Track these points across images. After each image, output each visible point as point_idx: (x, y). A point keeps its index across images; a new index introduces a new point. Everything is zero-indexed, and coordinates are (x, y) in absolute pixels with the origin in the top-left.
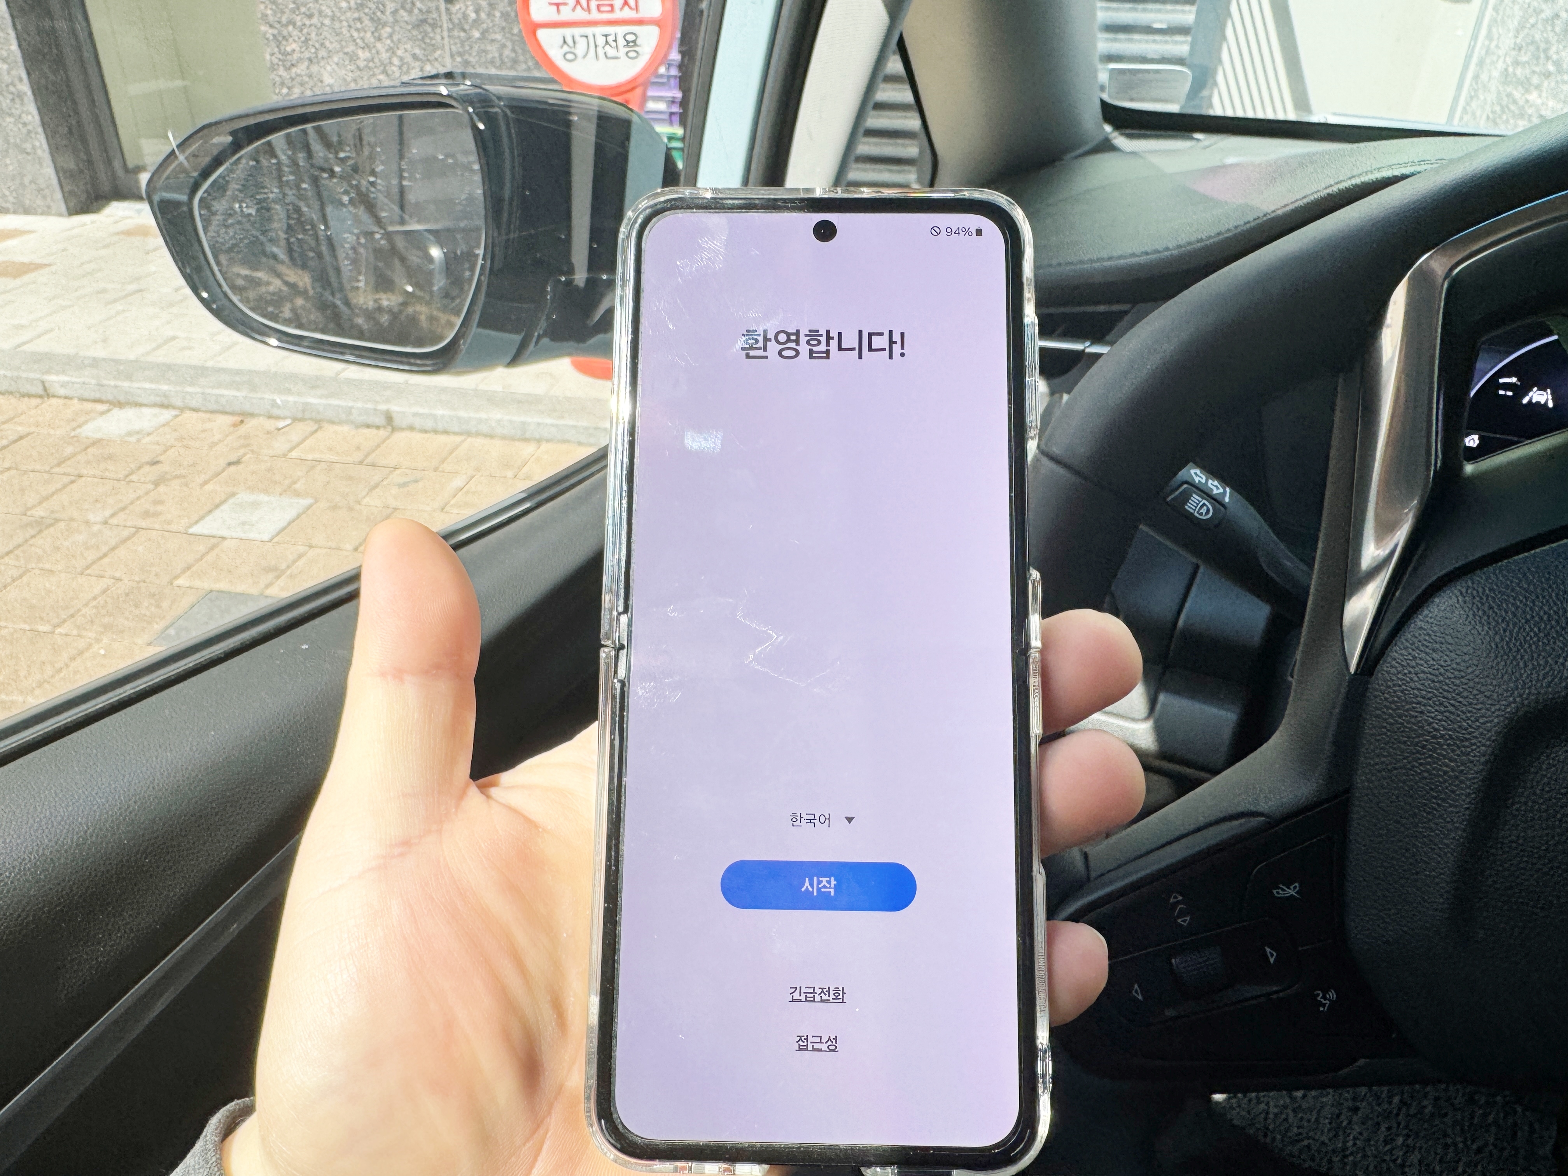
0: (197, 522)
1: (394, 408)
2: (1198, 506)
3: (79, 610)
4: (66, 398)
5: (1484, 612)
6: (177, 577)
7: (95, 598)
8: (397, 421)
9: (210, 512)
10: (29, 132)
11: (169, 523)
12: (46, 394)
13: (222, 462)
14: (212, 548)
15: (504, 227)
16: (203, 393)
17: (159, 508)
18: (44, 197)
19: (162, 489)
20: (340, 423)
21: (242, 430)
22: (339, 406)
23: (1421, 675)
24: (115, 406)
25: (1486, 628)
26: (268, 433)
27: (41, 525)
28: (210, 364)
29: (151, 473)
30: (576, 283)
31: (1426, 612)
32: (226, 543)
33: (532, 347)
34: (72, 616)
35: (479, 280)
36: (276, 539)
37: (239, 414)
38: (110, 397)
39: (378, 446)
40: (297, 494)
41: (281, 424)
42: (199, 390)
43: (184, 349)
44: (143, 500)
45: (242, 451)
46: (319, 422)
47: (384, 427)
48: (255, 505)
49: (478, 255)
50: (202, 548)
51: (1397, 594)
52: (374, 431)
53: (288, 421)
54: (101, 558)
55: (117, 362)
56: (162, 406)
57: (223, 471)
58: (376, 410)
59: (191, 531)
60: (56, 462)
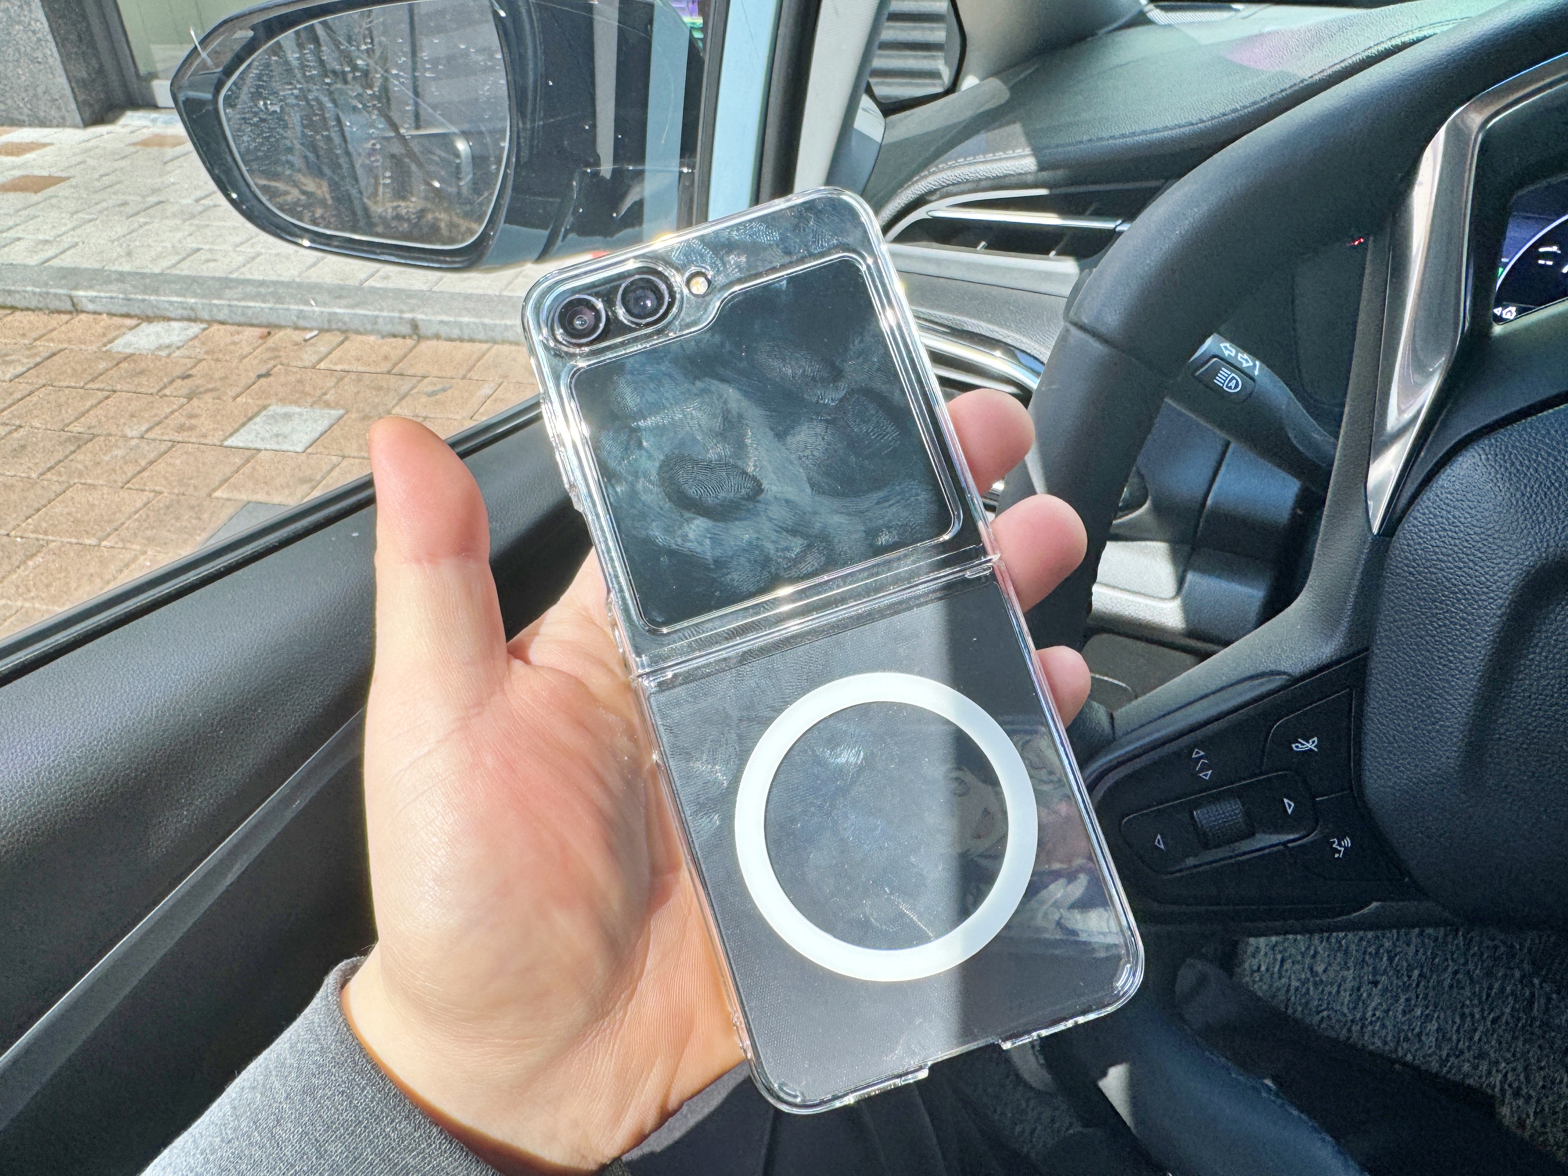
0: (231, 435)
1: (420, 316)
2: (1227, 381)
3: (123, 524)
4: (95, 313)
5: (1507, 469)
6: (215, 490)
7: (136, 512)
8: (423, 330)
9: (243, 425)
10: (39, 40)
11: (205, 436)
12: (76, 309)
13: (253, 375)
14: (248, 461)
15: (529, 116)
16: (229, 305)
17: (193, 421)
18: (59, 108)
19: (195, 402)
20: (366, 333)
21: (270, 342)
22: (365, 316)
23: (1442, 533)
24: (143, 320)
25: (1508, 485)
26: (297, 344)
27: (79, 442)
28: (234, 276)
29: (183, 387)
30: (602, 174)
31: (1449, 471)
32: (261, 454)
33: (559, 242)
34: (116, 530)
35: (505, 172)
36: (309, 450)
37: (266, 327)
38: (138, 312)
39: (405, 356)
40: (328, 405)
41: (309, 335)
42: (226, 302)
43: (208, 261)
44: (176, 414)
45: (272, 363)
46: (345, 332)
47: (411, 337)
48: (288, 417)
49: (503, 148)
50: (238, 461)
51: (1422, 454)
52: (400, 341)
53: (315, 333)
54: (139, 472)
55: (143, 276)
56: (190, 319)
57: (254, 383)
58: (401, 318)
59: (226, 443)
60: (90, 378)
